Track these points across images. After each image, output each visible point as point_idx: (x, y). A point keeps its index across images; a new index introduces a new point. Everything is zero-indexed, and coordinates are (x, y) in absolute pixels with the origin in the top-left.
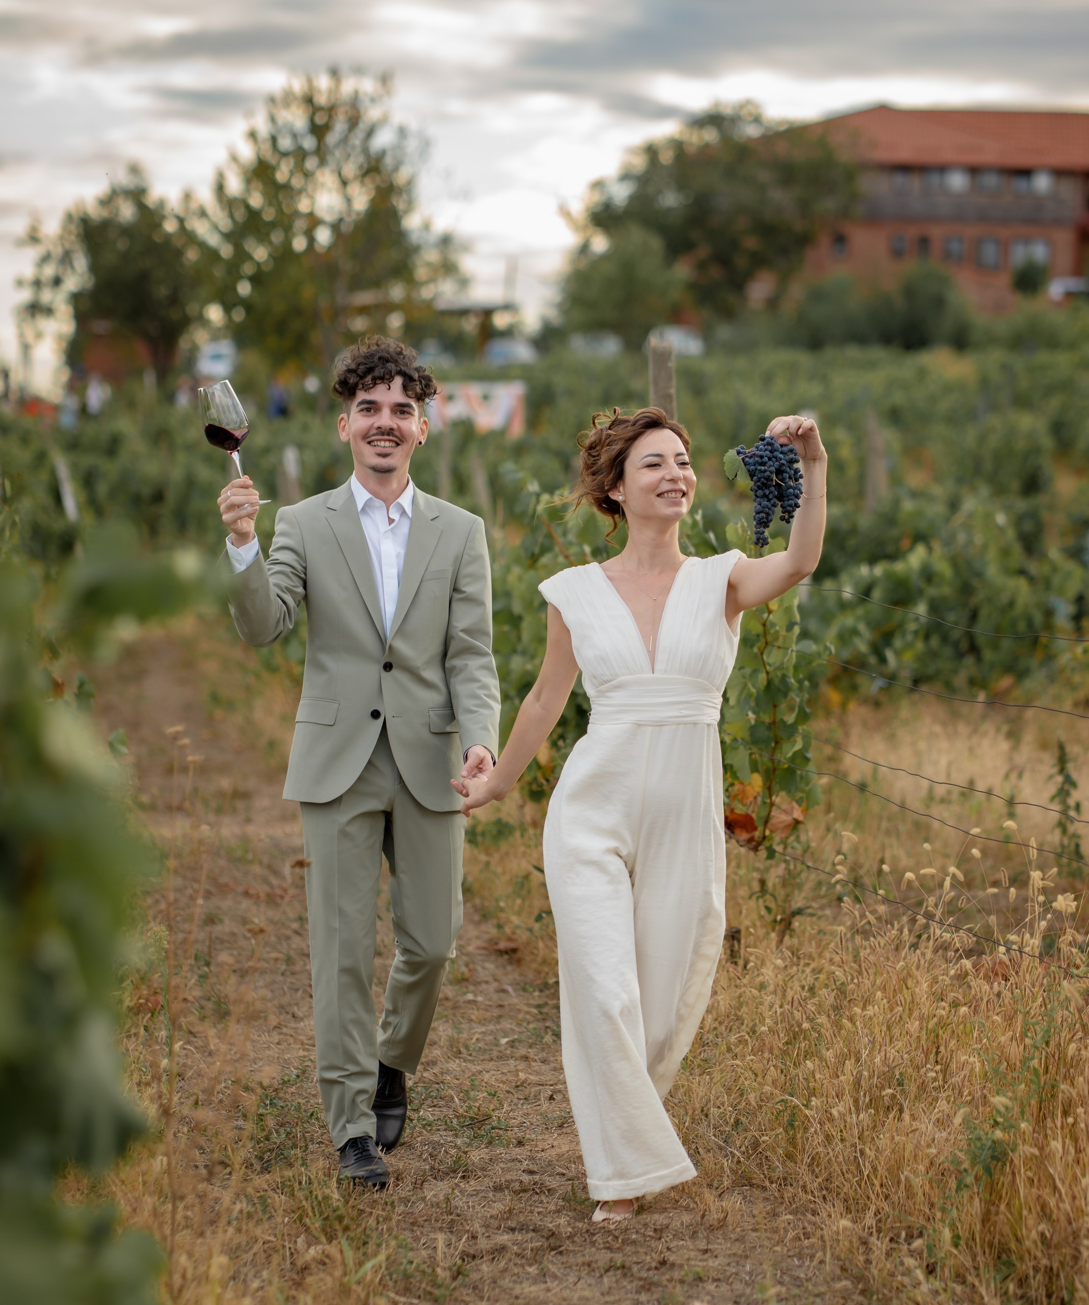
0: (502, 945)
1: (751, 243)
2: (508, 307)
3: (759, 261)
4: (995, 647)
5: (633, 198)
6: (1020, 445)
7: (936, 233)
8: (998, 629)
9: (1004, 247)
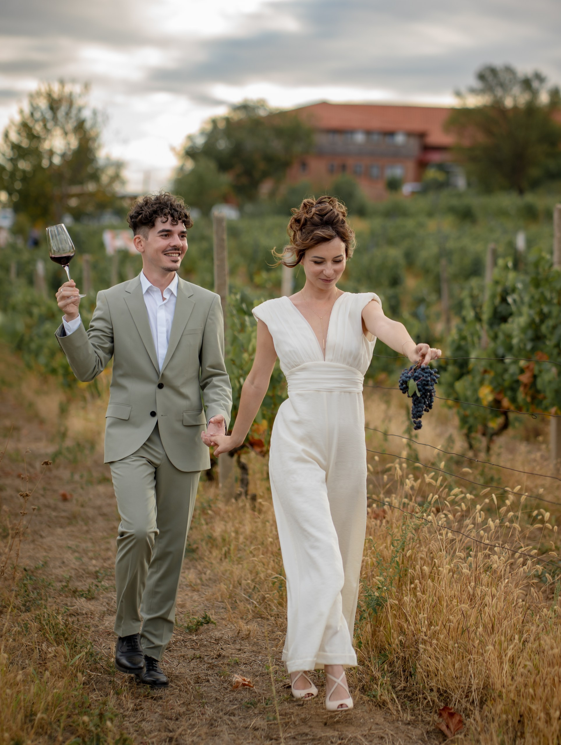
1: (262, 166)
3: (266, 174)
5: (206, 144)
7: (350, 162)
9: (382, 169)
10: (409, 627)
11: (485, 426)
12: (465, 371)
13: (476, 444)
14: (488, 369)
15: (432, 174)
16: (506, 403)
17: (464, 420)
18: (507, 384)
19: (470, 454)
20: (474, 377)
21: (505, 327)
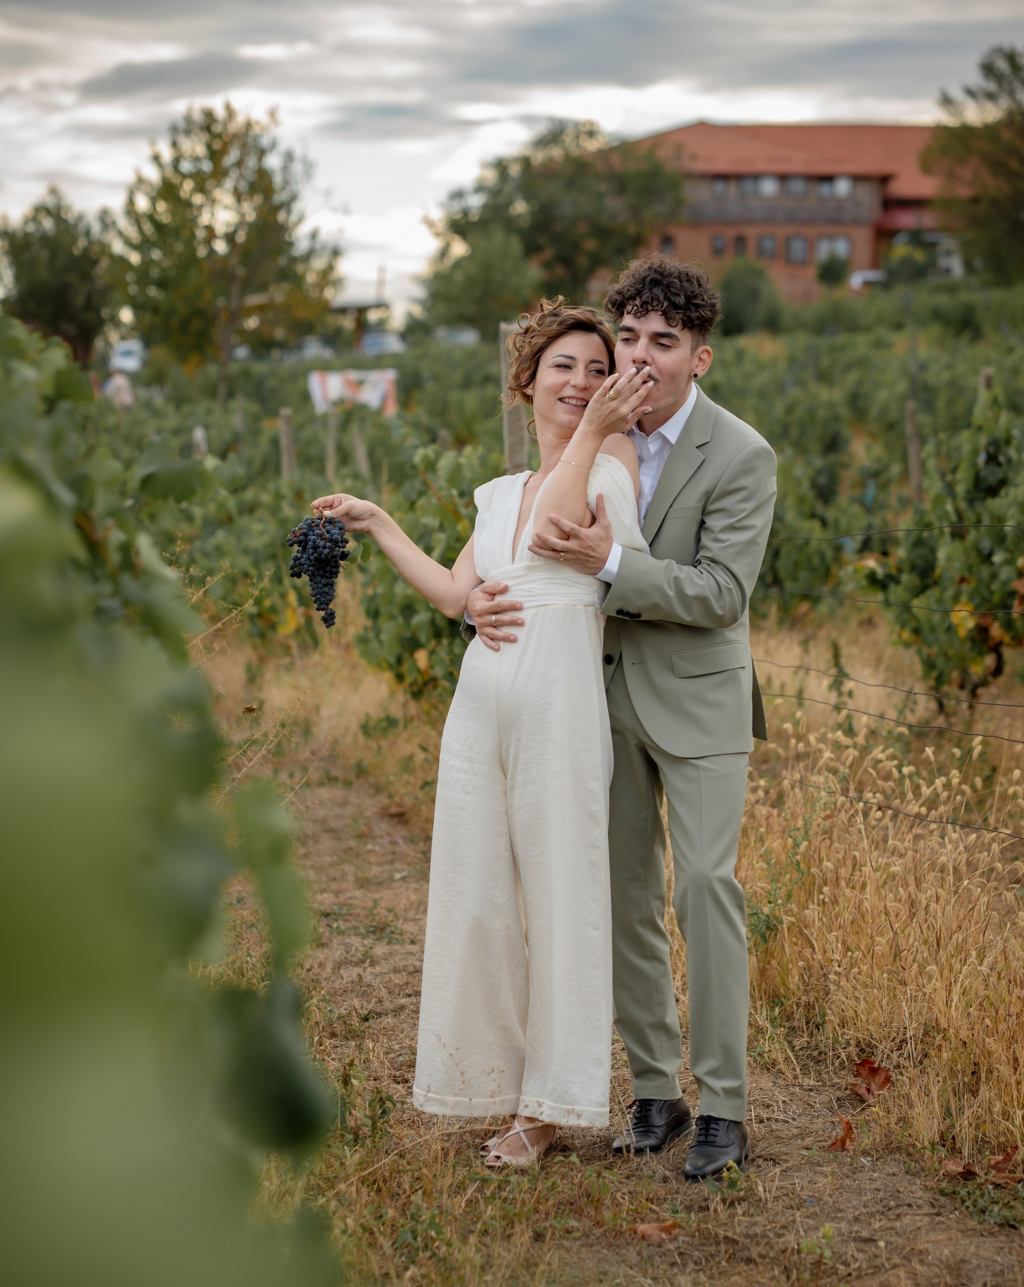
0: (394, 810)
1: (590, 245)
2: (381, 305)
3: (597, 262)
4: (794, 578)
5: (485, 207)
6: (822, 413)
7: (751, 233)
8: (796, 565)
9: (811, 245)
10: (815, 956)
11: (964, 672)
12: (930, 581)
13: (950, 704)
14: (966, 574)
15: (900, 249)
16: (996, 631)
17: (929, 665)
18: (996, 598)
19: (940, 721)
20: (944, 589)
21: (994, 504)
